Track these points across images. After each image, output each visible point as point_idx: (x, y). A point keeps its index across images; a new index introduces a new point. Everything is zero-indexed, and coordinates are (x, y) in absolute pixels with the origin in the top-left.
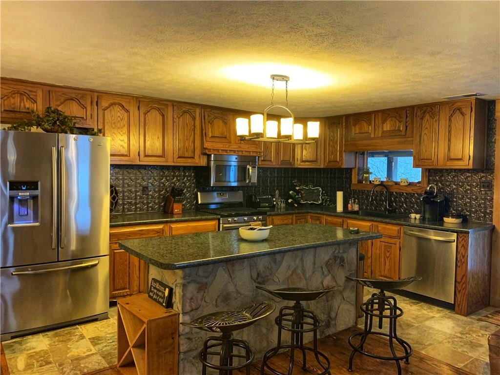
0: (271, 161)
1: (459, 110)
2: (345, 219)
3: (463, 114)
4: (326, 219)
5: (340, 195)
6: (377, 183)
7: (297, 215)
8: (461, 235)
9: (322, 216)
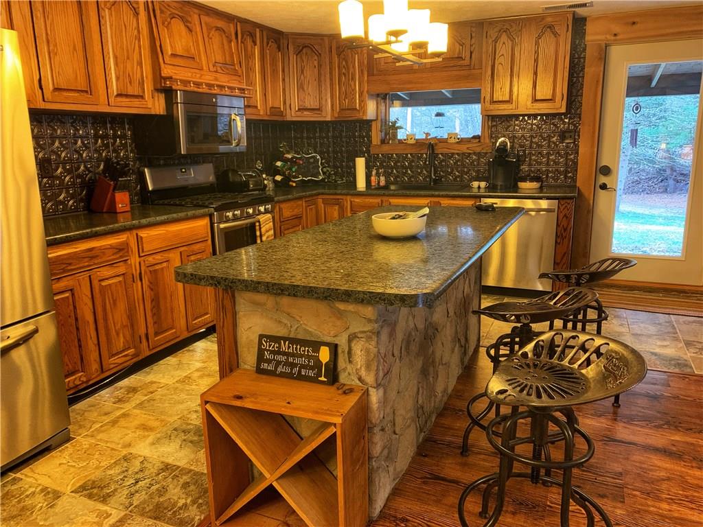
0: (256, 107)
1: (550, 27)
2: (385, 199)
3: (556, 34)
4: (351, 202)
5: (360, 163)
6: (412, 142)
7: (307, 199)
8: (562, 202)
9: (344, 197)
